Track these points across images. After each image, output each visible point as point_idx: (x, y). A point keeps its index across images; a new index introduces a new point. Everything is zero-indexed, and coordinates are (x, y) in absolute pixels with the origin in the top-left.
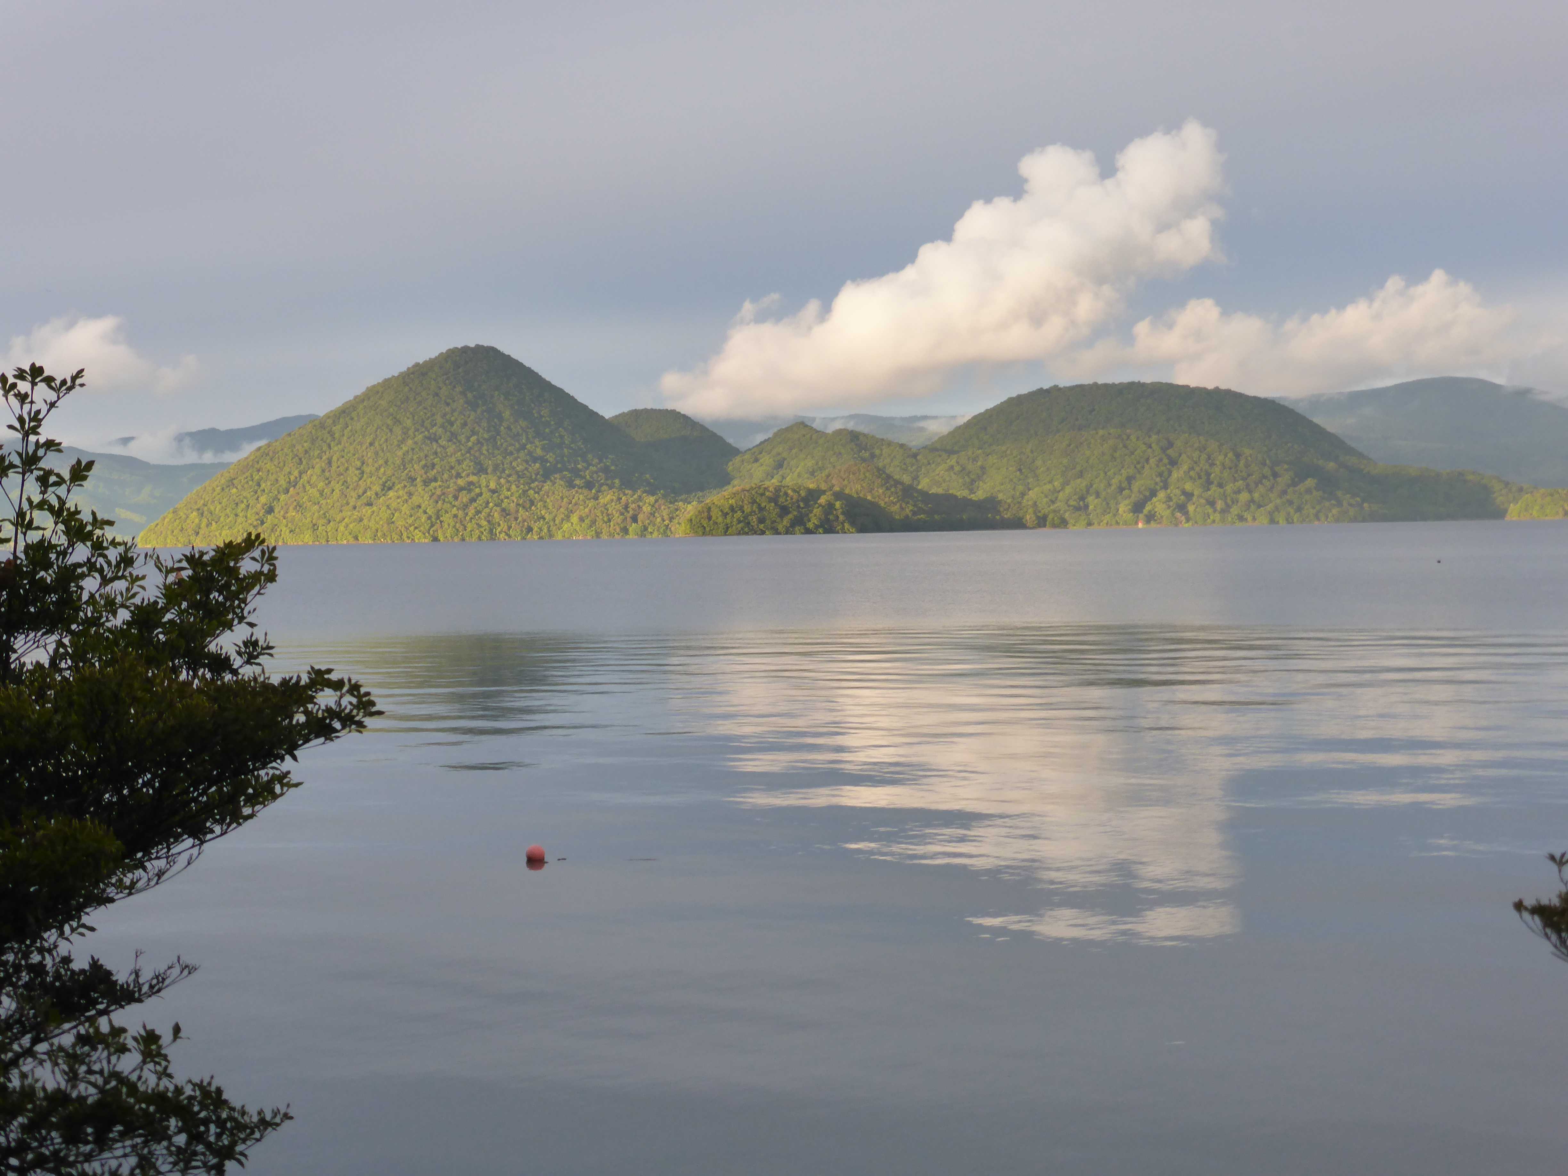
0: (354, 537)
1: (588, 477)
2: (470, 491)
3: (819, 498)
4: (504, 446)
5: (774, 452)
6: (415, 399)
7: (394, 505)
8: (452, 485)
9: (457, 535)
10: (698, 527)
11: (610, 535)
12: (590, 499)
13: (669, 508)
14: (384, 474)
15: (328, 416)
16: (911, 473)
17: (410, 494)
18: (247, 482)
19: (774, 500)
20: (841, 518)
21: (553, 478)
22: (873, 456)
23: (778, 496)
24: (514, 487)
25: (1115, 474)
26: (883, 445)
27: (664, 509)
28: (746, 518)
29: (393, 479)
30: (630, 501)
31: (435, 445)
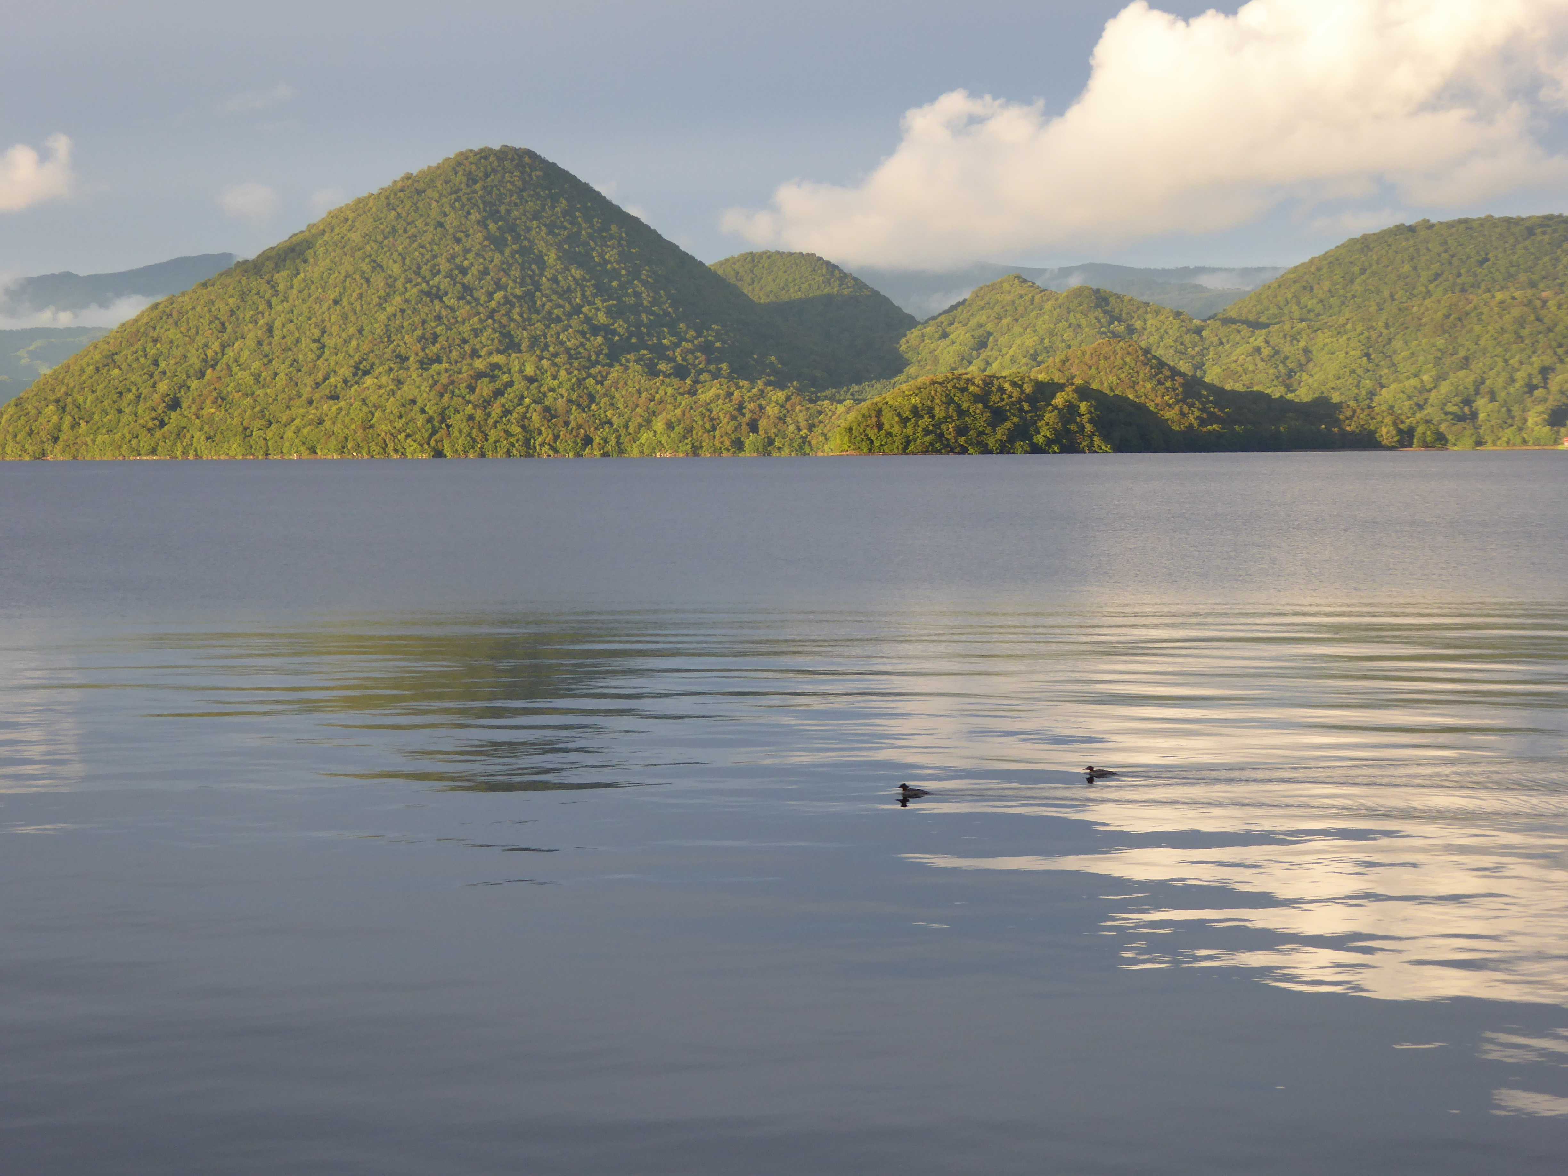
0: (308, 449)
1: (679, 359)
2: (493, 378)
3: (1053, 396)
4: (547, 307)
5: (973, 323)
6: (405, 231)
7: (373, 399)
8: (464, 369)
9: (473, 448)
10: (862, 441)
11: (715, 452)
12: (682, 394)
13: (808, 409)
14: (357, 349)
15: (265, 257)
16: (1193, 357)
17: (399, 382)
18: (137, 359)
19: (982, 398)
20: (1089, 427)
21: (623, 360)
22: (1131, 330)
23: (988, 393)
24: (563, 373)
25: (1521, 363)
26: (1147, 313)
27: (801, 411)
28: (937, 426)
29: (372, 358)
30: (746, 398)
31: (437, 305)
